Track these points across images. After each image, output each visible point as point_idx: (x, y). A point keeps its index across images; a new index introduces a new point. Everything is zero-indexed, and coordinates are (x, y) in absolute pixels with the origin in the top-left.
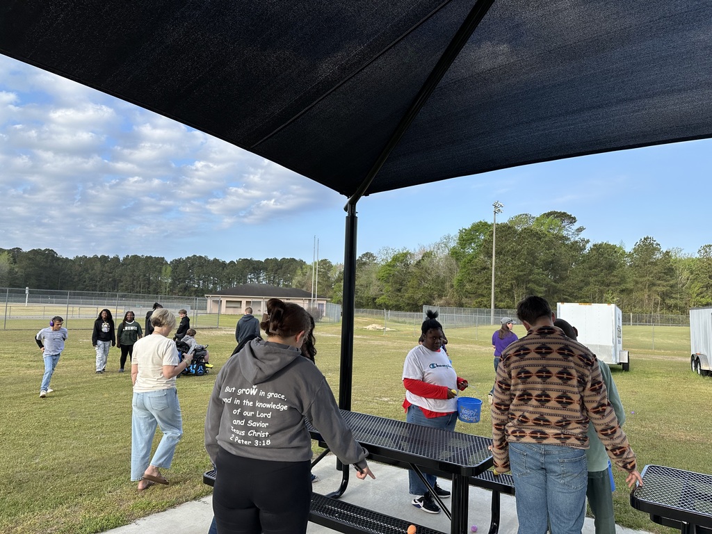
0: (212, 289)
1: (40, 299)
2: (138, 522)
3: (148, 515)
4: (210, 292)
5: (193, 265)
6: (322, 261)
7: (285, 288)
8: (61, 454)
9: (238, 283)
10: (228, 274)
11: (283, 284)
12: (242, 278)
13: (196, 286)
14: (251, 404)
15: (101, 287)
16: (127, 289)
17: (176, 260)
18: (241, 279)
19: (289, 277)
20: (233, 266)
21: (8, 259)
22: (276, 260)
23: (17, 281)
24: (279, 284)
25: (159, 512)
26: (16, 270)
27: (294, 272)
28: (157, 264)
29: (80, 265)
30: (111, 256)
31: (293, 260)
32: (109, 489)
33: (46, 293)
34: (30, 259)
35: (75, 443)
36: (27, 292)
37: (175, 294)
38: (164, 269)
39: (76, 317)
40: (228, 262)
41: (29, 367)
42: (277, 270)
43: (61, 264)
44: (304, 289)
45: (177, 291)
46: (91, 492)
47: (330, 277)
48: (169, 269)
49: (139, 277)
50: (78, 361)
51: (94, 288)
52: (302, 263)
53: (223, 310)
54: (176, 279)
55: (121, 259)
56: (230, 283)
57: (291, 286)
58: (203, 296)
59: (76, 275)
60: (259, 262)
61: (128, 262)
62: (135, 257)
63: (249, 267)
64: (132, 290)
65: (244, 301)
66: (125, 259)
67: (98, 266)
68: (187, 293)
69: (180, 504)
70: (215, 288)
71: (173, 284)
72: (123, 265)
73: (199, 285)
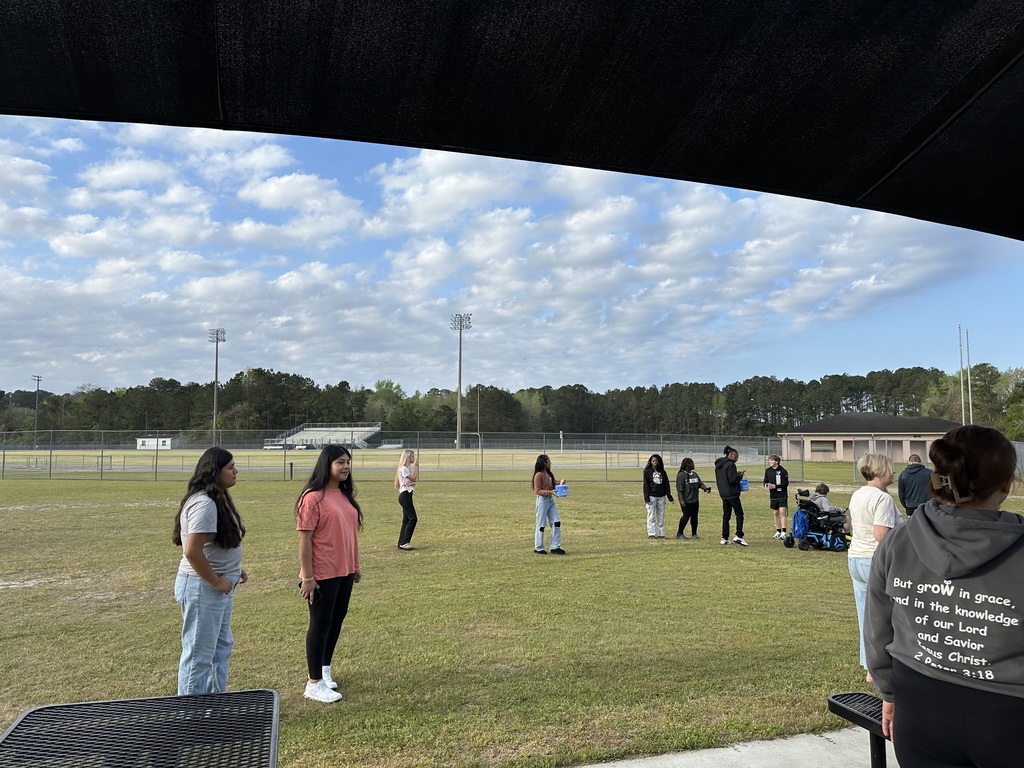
0: (786, 425)
1: (575, 445)
2: (737, 746)
3: (750, 740)
4: (785, 428)
5: (754, 391)
6: (976, 367)
7: (908, 417)
8: (626, 638)
9: (826, 413)
10: (809, 400)
11: (905, 411)
12: (832, 404)
13: (762, 421)
14: (945, 609)
15: (639, 427)
16: (670, 429)
17: (730, 385)
18: (831, 407)
19: (915, 400)
20: (815, 389)
21: (540, 400)
22: (887, 373)
23: (550, 424)
24: (896, 412)
25: (763, 739)
26: (548, 411)
27: (923, 390)
28: (705, 393)
29: (613, 401)
30: (647, 388)
31: (920, 370)
32: (691, 694)
33: (581, 437)
34: (560, 398)
35: (640, 627)
36: (561, 437)
37: (734, 433)
38: (715, 398)
39: (616, 466)
40: (807, 382)
41: (576, 526)
42: (891, 389)
43: (592, 401)
44: (946, 417)
45: (735, 429)
46: (669, 694)
47: (996, 395)
48: (722, 399)
49: (683, 412)
50: (626, 521)
51: (631, 428)
52: (936, 375)
53: (808, 455)
54: (733, 413)
55: (660, 389)
56: (814, 414)
57: (919, 414)
58: (774, 434)
59: (609, 414)
60: (859, 379)
61: (668, 393)
62: (677, 385)
63: (841, 387)
64: (676, 430)
65: (840, 441)
66: (664, 389)
67: (633, 401)
68: (750, 431)
69: (792, 734)
70: (792, 423)
71: (729, 419)
72: (662, 397)
73: (766, 420)
